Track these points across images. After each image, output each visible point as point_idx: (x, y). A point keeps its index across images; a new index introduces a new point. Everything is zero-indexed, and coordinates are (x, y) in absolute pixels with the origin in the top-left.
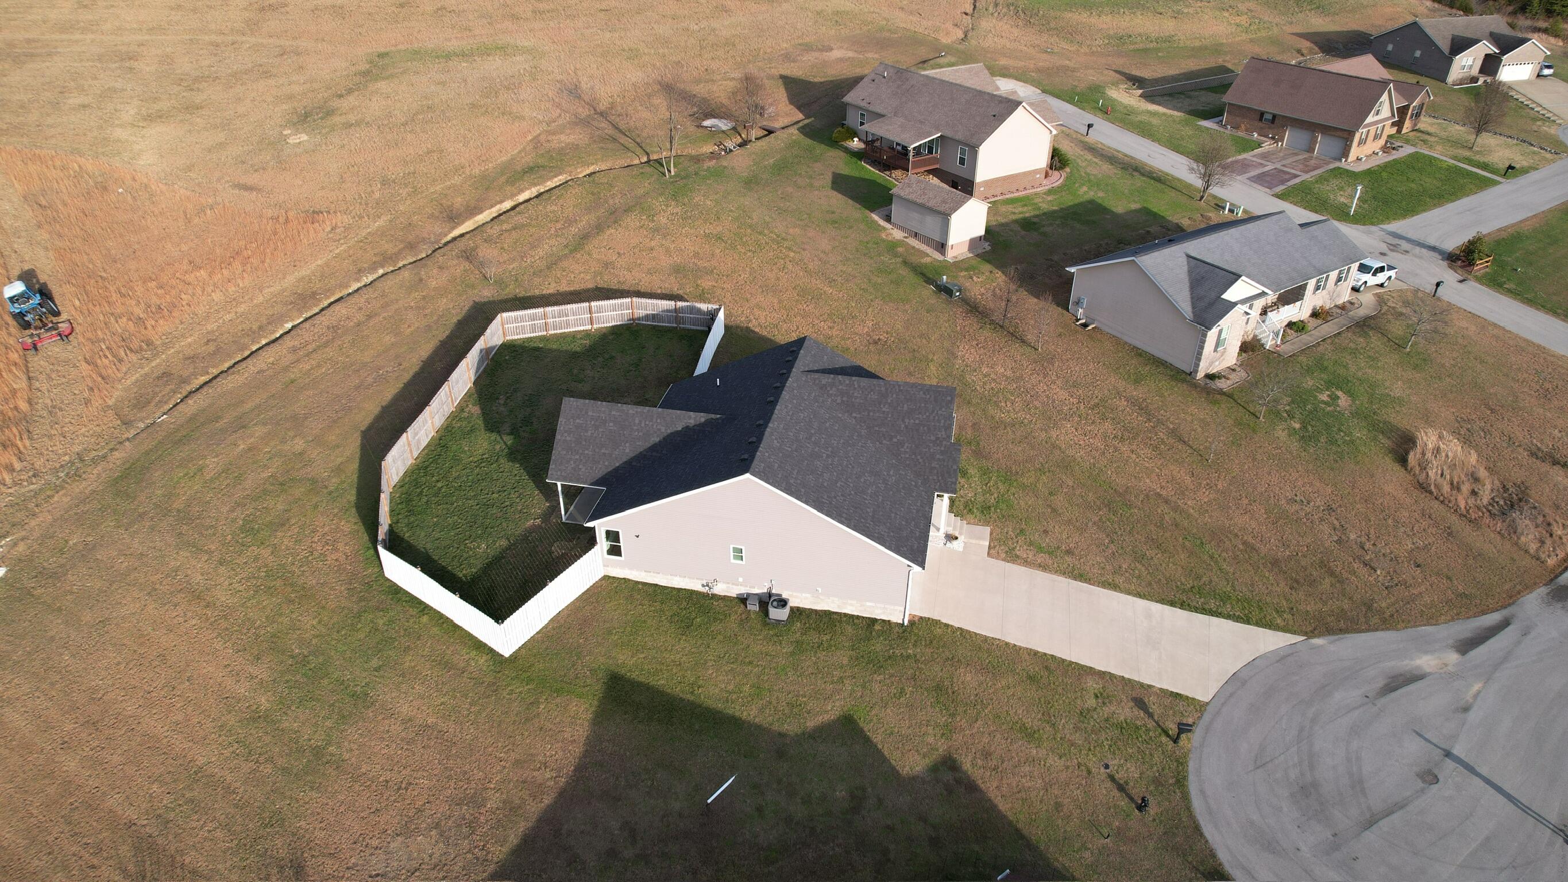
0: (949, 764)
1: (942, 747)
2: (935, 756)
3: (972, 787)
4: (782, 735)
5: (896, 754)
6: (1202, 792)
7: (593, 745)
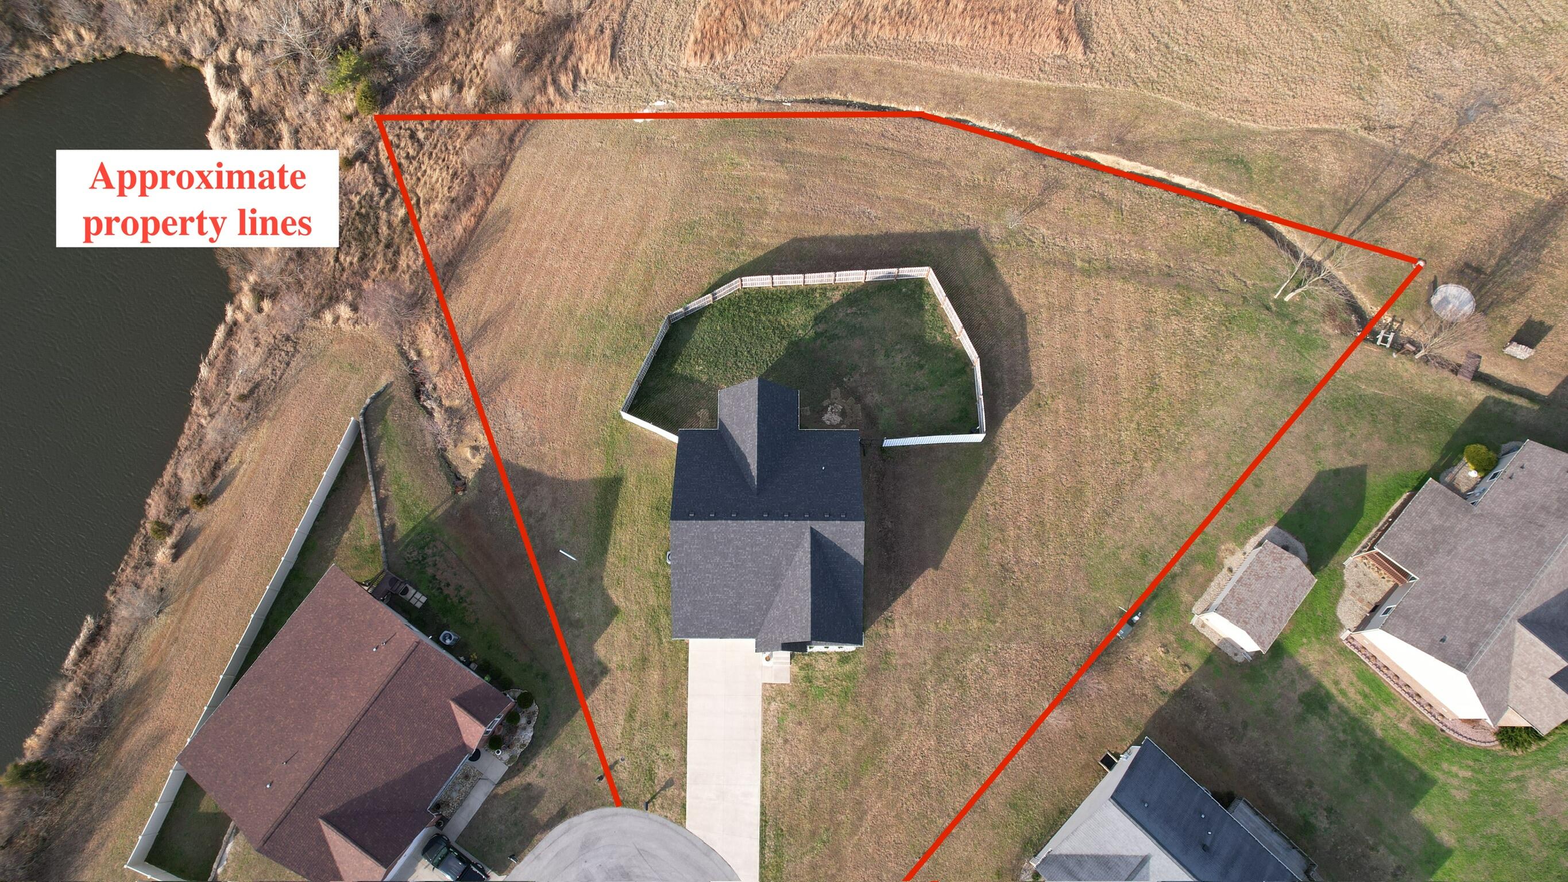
0: (605, 671)
1: (612, 666)
2: (606, 661)
3: (594, 684)
4: (602, 578)
5: (603, 642)
6: (616, 814)
7: (580, 484)
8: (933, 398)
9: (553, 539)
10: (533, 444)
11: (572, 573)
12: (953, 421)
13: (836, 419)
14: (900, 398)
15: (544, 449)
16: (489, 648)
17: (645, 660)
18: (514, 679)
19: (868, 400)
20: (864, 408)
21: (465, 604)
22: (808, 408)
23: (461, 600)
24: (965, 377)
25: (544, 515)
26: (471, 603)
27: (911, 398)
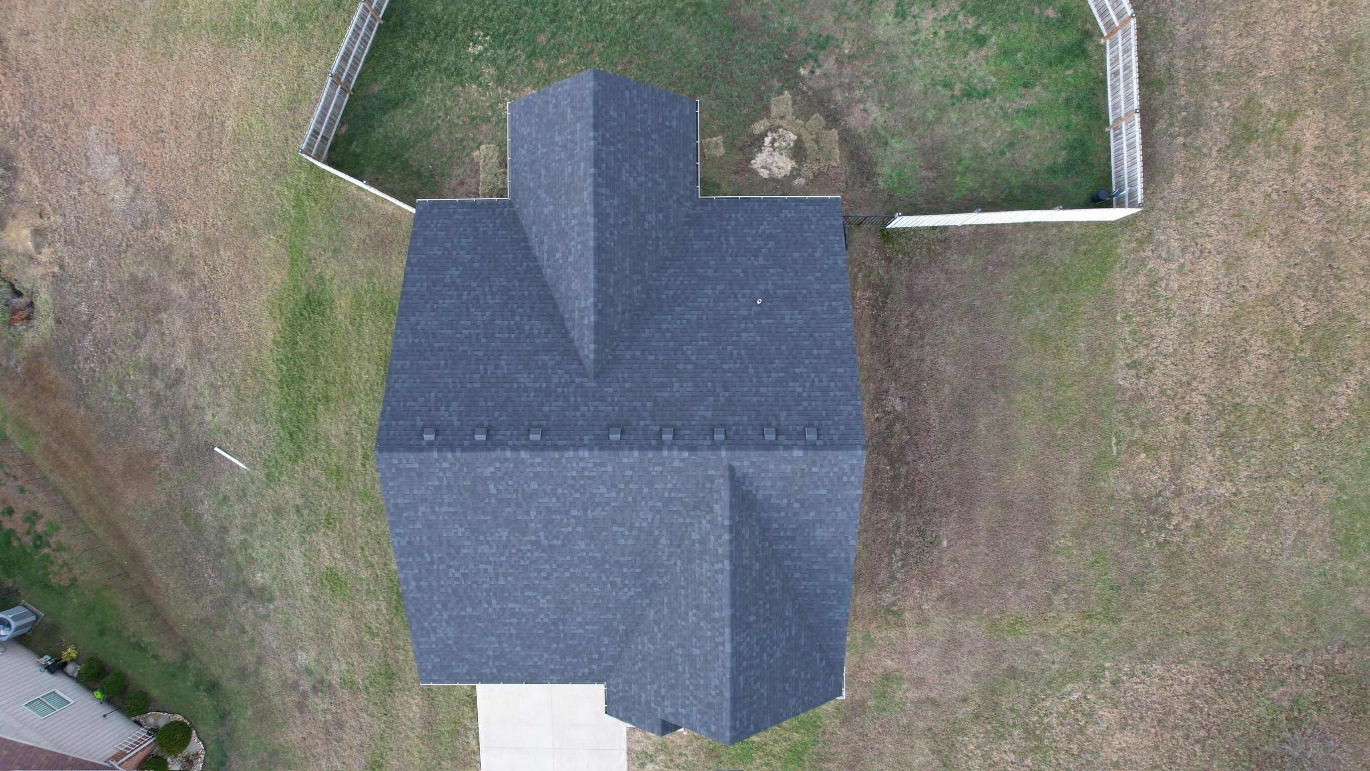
8: (1006, 116)
9: (201, 424)
10: (145, 224)
11: (243, 495)
12: (1052, 171)
13: (782, 165)
14: (931, 115)
15: (167, 236)
16: (102, 633)
17: (390, 676)
18: (155, 693)
19: (854, 120)
20: (846, 138)
21: (46, 551)
22: (719, 139)
23: (40, 541)
24: (1082, 66)
25: (181, 372)
26: (60, 548)
27: (954, 116)
